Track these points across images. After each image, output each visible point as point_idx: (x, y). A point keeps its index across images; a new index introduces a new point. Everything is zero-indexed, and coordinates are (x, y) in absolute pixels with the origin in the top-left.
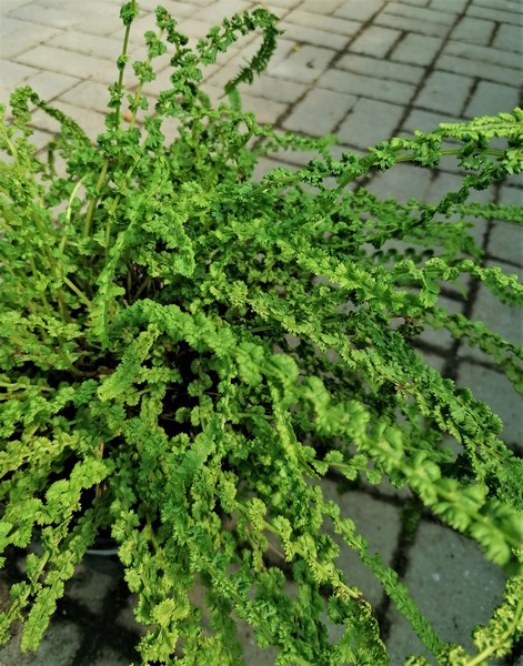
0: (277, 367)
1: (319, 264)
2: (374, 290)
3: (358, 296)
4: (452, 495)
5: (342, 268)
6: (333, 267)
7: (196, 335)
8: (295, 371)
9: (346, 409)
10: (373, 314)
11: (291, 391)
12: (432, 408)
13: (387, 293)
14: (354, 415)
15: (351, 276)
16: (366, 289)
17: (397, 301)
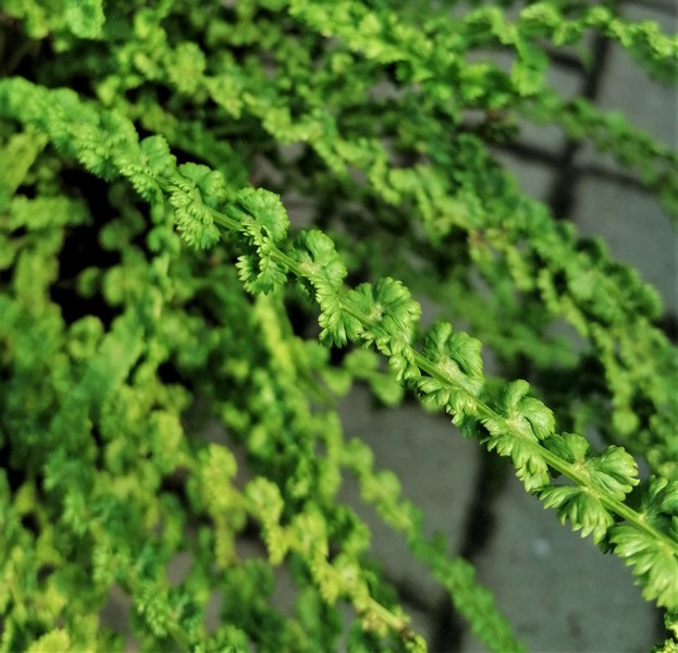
0: (248, 213)
1: (330, 14)
2: (431, 63)
3: (401, 73)
4: (576, 470)
5: (372, 22)
6: (356, 19)
7: (100, 150)
8: (281, 221)
9: (376, 294)
10: (429, 105)
11: (273, 259)
12: (535, 275)
13: (454, 69)
14: (391, 308)
15: (388, 37)
16: (415, 62)
17: (471, 82)
